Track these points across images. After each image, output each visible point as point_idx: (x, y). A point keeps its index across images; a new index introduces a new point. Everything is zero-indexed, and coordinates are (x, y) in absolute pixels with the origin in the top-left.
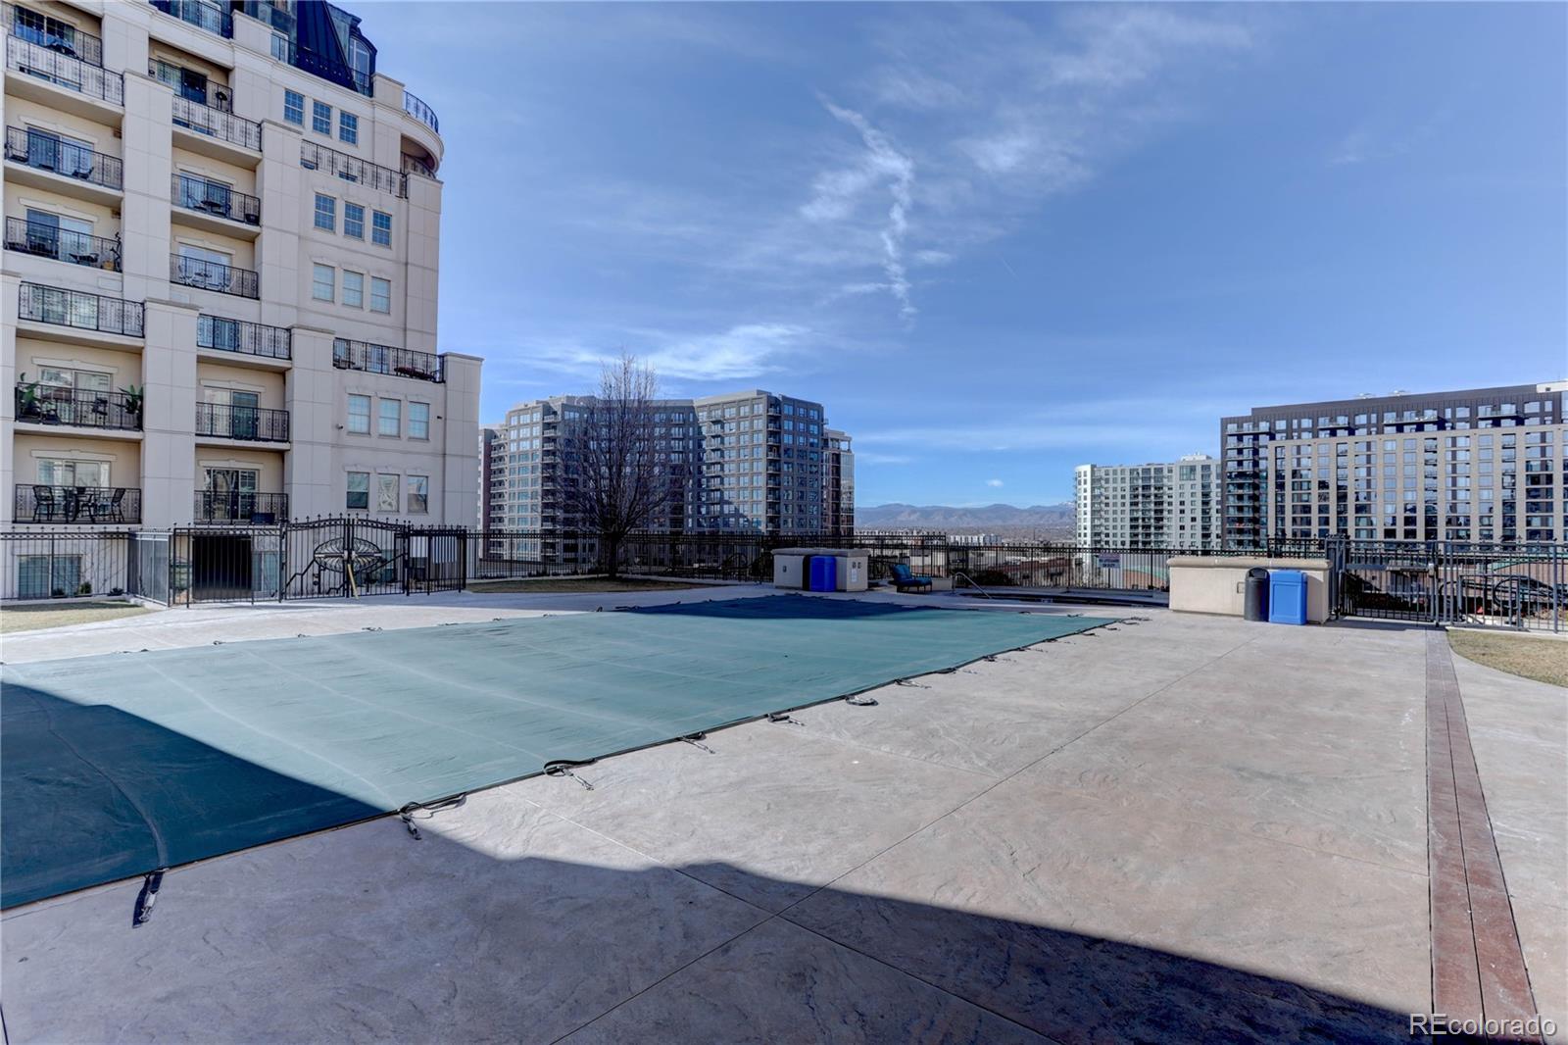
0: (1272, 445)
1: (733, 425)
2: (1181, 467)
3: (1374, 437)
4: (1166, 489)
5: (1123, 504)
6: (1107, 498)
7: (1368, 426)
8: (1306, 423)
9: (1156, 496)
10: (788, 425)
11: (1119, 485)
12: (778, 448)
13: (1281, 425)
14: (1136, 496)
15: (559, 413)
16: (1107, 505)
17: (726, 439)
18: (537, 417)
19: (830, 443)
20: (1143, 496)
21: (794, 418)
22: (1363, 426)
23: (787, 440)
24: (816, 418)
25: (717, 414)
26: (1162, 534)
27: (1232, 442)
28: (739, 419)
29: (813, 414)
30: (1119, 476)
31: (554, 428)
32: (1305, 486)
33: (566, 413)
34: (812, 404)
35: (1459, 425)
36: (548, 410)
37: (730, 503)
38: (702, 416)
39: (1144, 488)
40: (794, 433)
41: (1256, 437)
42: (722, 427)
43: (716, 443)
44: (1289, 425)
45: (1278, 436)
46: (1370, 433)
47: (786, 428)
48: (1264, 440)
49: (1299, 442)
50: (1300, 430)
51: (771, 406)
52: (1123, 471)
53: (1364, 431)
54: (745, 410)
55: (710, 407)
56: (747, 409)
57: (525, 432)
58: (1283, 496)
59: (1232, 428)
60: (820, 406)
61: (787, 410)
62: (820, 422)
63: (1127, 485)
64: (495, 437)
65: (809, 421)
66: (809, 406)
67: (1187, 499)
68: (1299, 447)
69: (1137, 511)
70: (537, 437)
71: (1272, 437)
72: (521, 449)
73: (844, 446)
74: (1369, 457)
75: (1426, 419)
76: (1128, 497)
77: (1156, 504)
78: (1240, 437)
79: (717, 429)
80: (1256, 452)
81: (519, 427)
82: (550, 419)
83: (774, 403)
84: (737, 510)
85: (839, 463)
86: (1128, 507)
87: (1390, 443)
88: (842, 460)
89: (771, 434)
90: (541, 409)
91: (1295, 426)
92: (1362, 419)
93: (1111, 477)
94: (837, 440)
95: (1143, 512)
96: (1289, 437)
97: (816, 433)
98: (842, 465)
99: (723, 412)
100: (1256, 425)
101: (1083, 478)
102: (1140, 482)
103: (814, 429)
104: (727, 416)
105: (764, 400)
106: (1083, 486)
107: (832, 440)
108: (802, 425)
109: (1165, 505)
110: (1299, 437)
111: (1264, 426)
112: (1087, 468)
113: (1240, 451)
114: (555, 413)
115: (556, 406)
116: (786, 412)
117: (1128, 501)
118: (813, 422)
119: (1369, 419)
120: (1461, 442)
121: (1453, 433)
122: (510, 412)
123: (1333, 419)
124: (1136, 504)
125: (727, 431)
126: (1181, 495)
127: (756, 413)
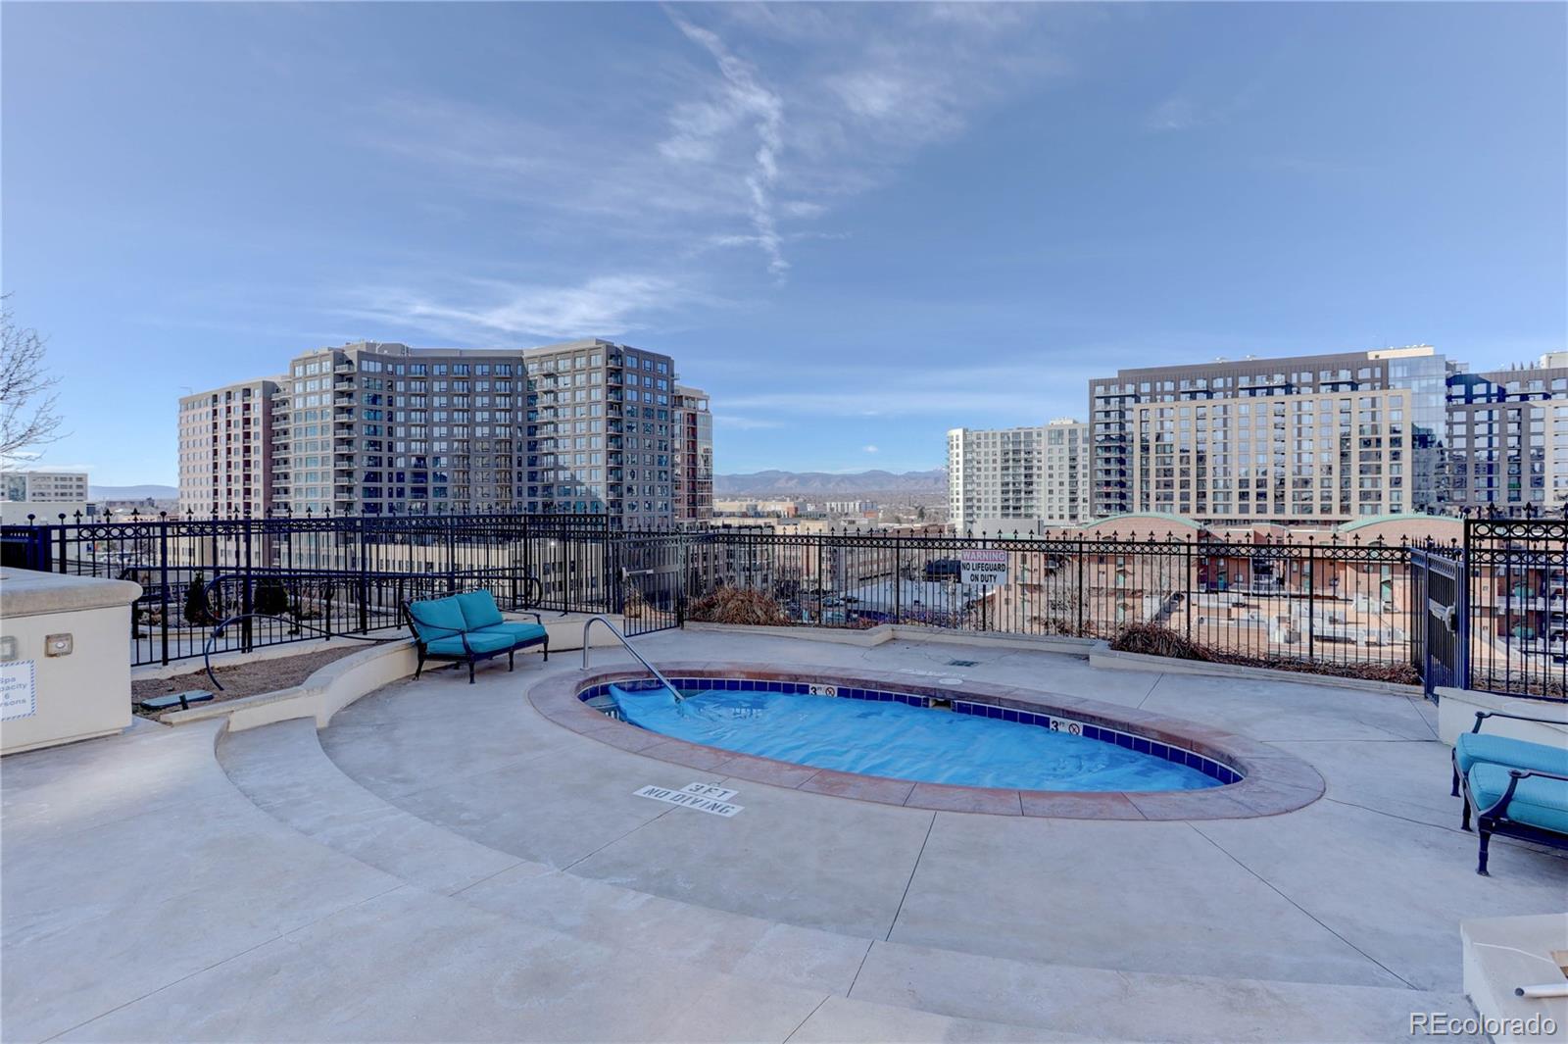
0: (1137, 407)
1: (568, 380)
2: (1050, 432)
3: (1229, 401)
4: (1035, 453)
5: (995, 469)
6: (979, 463)
7: (1224, 390)
8: (1169, 386)
9: (1026, 460)
10: (631, 379)
11: (991, 450)
12: (620, 405)
13: (1146, 388)
14: (1007, 461)
15: (355, 362)
16: (979, 469)
17: (560, 395)
18: (328, 365)
19: (685, 402)
20: (1014, 460)
21: (639, 372)
22: (1219, 390)
23: (630, 395)
24: (665, 372)
25: (549, 366)
26: (1031, 499)
27: (1100, 404)
28: (574, 372)
29: (662, 368)
30: (991, 441)
31: (350, 380)
32: (1168, 449)
33: (364, 363)
34: (659, 356)
35: (1303, 390)
36: (340, 358)
37: (564, 469)
38: (533, 369)
39: (1015, 452)
40: (639, 389)
41: (1122, 399)
42: (556, 382)
43: (547, 400)
44: (1154, 388)
45: (1143, 399)
46: (1226, 397)
47: (629, 382)
48: (1130, 402)
49: (1162, 405)
50: (1163, 393)
51: (612, 357)
52: (994, 434)
53: (1221, 394)
54: (581, 362)
55: (542, 359)
56: (584, 360)
57: (313, 386)
58: (1148, 458)
59: (1100, 390)
60: (669, 358)
61: (630, 362)
62: (670, 377)
63: (998, 449)
64: (278, 391)
65: (656, 376)
66: (656, 358)
67: (1056, 463)
68: (1162, 410)
69: (1008, 475)
70: (327, 391)
71: (1137, 400)
72: (308, 405)
73: (701, 405)
74: (1225, 420)
75: (1275, 383)
76: (999, 461)
77: (1026, 468)
78: (1107, 399)
79: (549, 384)
80: (1122, 414)
81: (306, 378)
82: (343, 369)
83: (614, 354)
84: (573, 477)
85: (695, 424)
86: (999, 472)
87: (1243, 405)
88: (699, 420)
89: (611, 389)
90: (331, 356)
91: (1159, 390)
92: (1219, 383)
93: (982, 441)
94: (693, 399)
95: (1014, 476)
96: (1153, 400)
97: (665, 389)
98: (698, 427)
99: (557, 363)
100: (1122, 387)
101: (955, 443)
102: (1011, 447)
103: (663, 384)
104: (561, 368)
105: (603, 351)
106: (955, 451)
107: (687, 398)
108: (648, 380)
109: (1035, 470)
110: (1162, 400)
111: (1130, 389)
112: (960, 432)
113: (1107, 414)
114: (350, 362)
115: (352, 355)
116: (629, 365)
117: (999, 465)
118: (662, 377)
119: (1225, 383)
120: (1306, 406)
121: (1299, 398)
122: (294, 361)
123: (1193, 383)
124: (1007, 468)
125: (561, 385)
126: (1050, 459)
127: (593, 365)
